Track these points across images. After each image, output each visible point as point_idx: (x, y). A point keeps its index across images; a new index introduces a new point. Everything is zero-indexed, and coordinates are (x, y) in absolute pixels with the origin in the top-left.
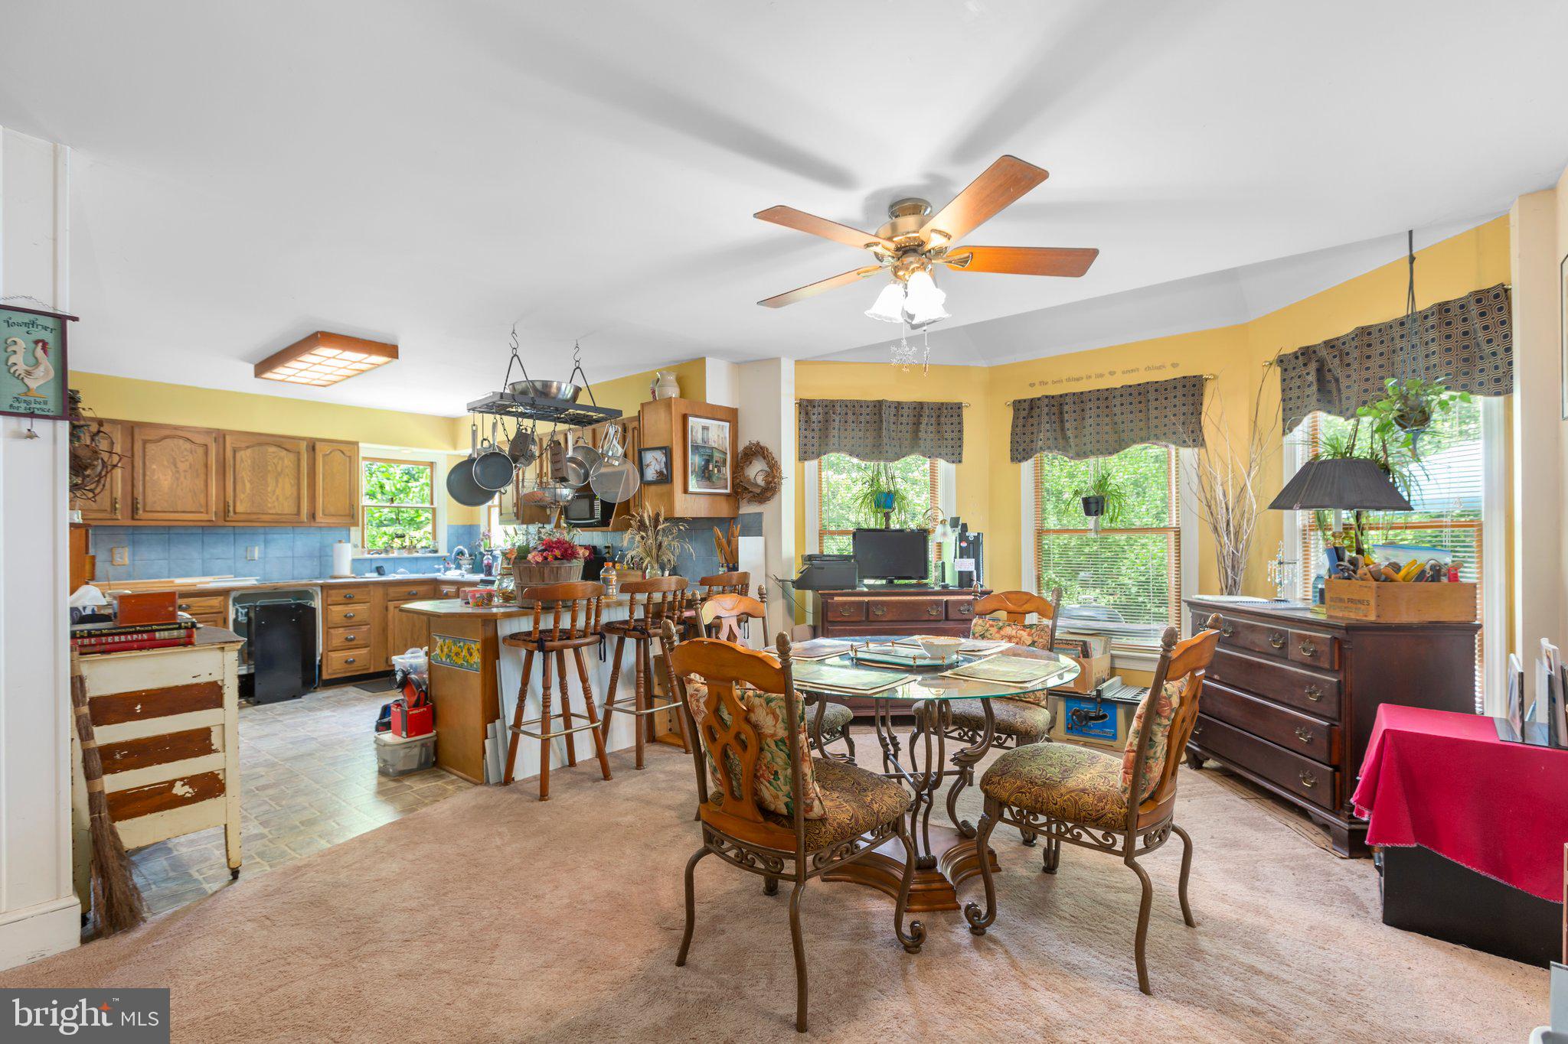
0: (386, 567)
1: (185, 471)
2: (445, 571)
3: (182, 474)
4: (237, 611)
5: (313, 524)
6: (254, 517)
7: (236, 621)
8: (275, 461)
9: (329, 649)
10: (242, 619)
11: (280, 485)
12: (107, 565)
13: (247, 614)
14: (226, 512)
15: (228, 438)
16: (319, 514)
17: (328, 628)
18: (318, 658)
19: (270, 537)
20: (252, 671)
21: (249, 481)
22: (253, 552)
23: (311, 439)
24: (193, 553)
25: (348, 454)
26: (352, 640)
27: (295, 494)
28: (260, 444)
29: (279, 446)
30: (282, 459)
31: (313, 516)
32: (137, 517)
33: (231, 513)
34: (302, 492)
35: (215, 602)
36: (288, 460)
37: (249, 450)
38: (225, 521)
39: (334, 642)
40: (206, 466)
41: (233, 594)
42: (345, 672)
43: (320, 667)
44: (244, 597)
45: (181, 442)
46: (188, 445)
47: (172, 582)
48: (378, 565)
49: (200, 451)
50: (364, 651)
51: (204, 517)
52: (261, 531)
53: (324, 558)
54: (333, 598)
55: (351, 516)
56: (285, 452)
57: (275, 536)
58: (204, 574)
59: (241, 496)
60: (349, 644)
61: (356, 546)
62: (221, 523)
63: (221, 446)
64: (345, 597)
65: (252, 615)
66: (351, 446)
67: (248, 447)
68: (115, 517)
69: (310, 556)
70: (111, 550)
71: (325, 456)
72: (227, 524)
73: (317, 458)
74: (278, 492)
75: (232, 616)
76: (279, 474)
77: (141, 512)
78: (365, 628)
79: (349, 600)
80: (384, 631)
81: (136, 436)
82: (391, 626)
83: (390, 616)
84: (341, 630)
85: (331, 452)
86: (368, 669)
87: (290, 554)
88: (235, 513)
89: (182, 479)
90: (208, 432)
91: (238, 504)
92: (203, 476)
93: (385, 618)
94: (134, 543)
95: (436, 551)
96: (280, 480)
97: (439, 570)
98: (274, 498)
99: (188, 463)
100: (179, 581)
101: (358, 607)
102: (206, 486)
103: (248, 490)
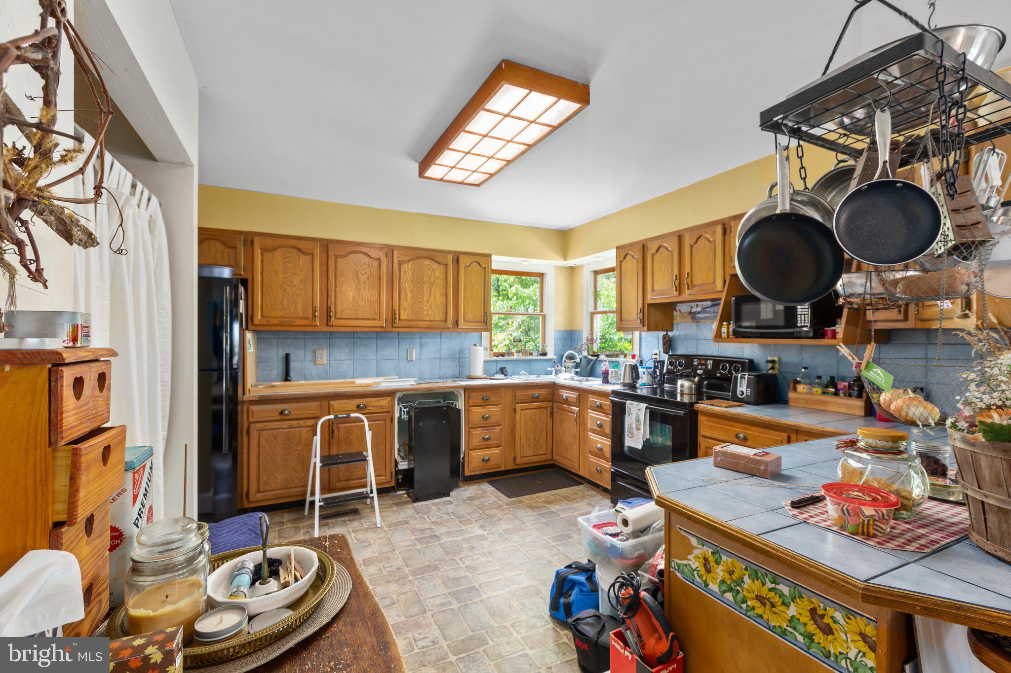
0: (509, 368)
1: (364, 283)
2: (556, 374)
3: (362, 285)
4: (401, 409)
5: (456, 330)
6: (413, 323)
7: (400, 418)
8: (430, 272)
9: (470, 448)
10: (405, 417)
11: (433, 294)
12: (312, 364)
13: (408, 412)
14: (393, 319)
15: (395, 252)
16: (461, 321)
17: (469, 429)
18: (462, 456)
19: (424, 340)
20: (412, 466)
21: (410, 291)
22: (411, 353)
23: (456, 252)
24: (369, 354)
25: (483, 265)
26: (488, 439)
27: (444, 303)
28: (418, 258)
29: (433, 259)
30: (434, 270)
31: (456, 323)
32: (330, 324)
33: (397, 320)
34: (448, 301)
35: (384, 402)
36: (439, 271)
37: (410, 263)
38: (393, 327)
39: (474, 441)
40: (379, 278)
41: (398, 395)
42: (481, 470)
43: (463, 463)
44: (407, 397)
45: (362, 256)
46: (367, 259)
47: (354, 383)
48: (502, 366)
49: (376, 263)
50: (496, 451)
51: (376, 323)
52: (418, 335)
53: (461, 359)
54: (474, 400)
55: (485, 323)
56: (436, 265)
57: (428, 340)
58: (378, 375)
59: (405, 305)
60: (486, 444)
61: (485, 349)
62: (390, 329)
63: (391, 260)
64: (483, 399)
65: (412, 414)
66: (486, 258)
67: (409, 261)
68: (314, 324)
69: (452, 358)
70: (314, 352)
71: (466, 267)
72: (394, 330)
73: (460, 269)
74: (431, 301)
75: (397, 415)
76: (432, 285)
77: (333, 319)
78: (498, 429)
79: (486, 402)
80: (512, 431)
81: (330, 252)
82: (518, 428)
83: (517, 417)
84: (479, 431)
85: (470, 264)
86: (500, 467)
87: (438, 356)
88: (400, 320)
89: (362, 290)
90: (382, 247)
91: (402, 312)
92: (377, 287)
93: (514, 419)
94: (330, 346)
95: (545, 354)
96: (433, 290)
97: (550, 373)
98: (428, 305)
99: (366, 275)
100: (359, 381)
101: (493, 409)
102: (379, 296)
103: (409, 300)
